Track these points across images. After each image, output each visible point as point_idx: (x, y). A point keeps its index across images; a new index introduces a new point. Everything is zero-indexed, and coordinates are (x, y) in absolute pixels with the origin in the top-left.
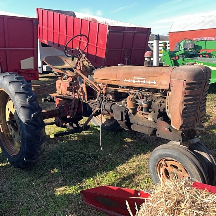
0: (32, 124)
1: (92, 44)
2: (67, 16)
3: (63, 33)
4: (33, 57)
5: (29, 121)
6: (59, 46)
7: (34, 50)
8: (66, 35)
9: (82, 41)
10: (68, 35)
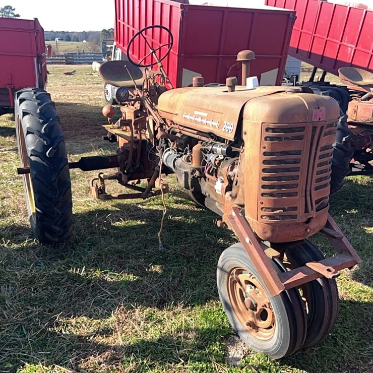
0: (341, 149)
1: (363, 50)
2: (322, 2)
3: (308, 30)
4: (277, 69)
5: (339, 145)
6: (297, 53)
7: (281, 59)
8: (315, 33)
9: (345, 44)
10: (318, 33)
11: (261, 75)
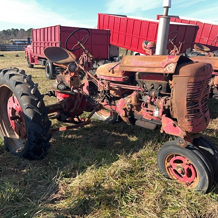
11: (187, 50)
